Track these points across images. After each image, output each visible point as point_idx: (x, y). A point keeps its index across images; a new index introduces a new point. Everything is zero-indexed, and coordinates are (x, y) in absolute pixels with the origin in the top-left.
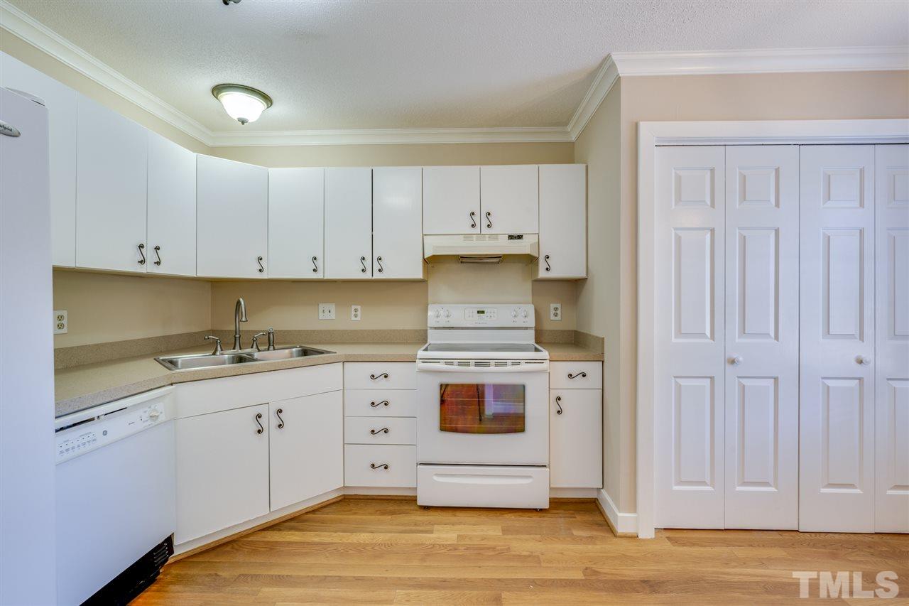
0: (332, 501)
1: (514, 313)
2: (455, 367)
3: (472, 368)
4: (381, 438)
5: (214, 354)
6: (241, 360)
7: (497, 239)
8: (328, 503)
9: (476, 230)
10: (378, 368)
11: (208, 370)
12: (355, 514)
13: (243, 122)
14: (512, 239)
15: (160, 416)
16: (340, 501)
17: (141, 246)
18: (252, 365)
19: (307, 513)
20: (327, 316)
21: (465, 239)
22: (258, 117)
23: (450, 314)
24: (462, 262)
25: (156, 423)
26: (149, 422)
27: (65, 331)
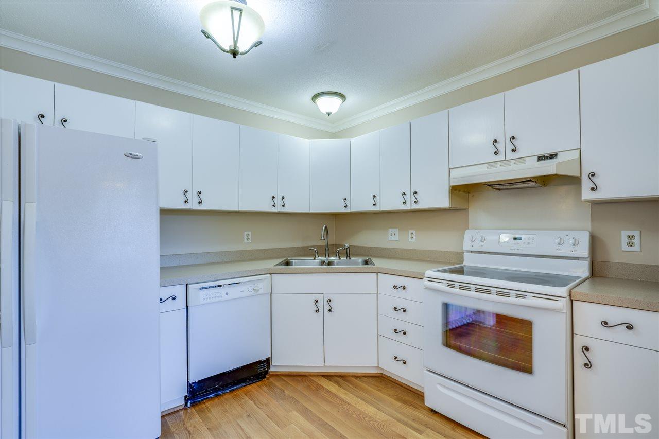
0: (371, 375)
1: (557, 241)
2: (456, 290)
3: (473, 293)
4: (400, 337)
5: (314, 259)
7: (524, 162)
9: (501, 157)
10: (400, 281)
12: (380, 390)
13: (329, 114)
14: (542, 159)
15: (261, 290)
16: (379, 377)
17: (274, 197)
18: (334, 267)
19: (352, 376)
20: (393, 238)
21: (488, 167)
22: (337, 110)
23: (484, 239)
24: (499, 190)
25: (258, 293)
26: (253, 292)
27: (250, 241)
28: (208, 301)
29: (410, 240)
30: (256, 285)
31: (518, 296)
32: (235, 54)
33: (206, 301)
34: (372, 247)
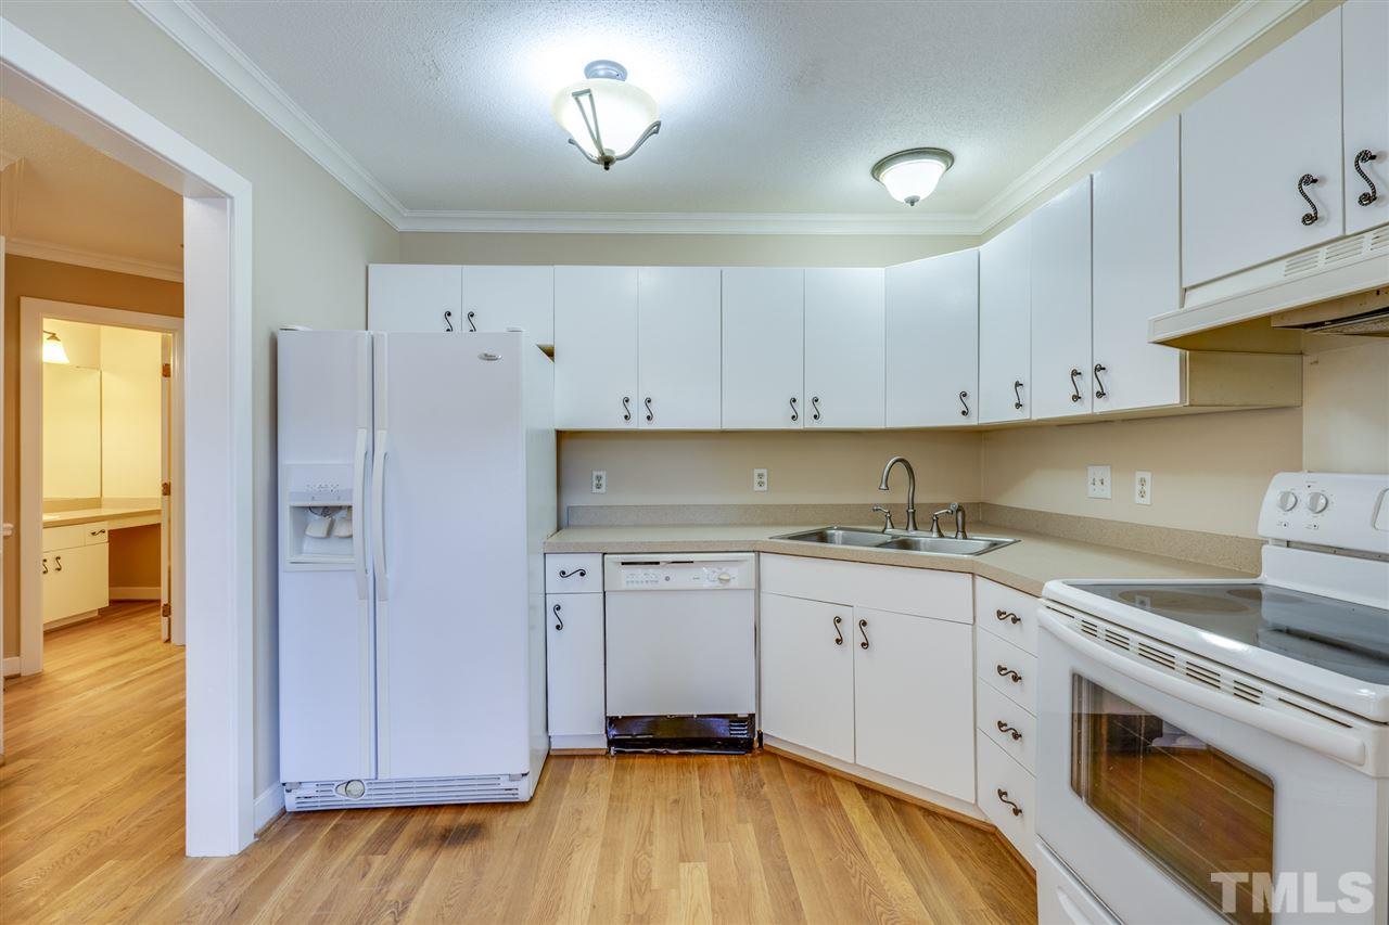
4: (1009, 743)
5: (883, 531)
6: (905, 545)
8: (962, 819)
9: (1328, 229)
11: (862, 551)
13: (913, 201)
15: (733, 581)
16: (984, 833)
17: (794, 400)
18: (914, 556)
19: (921, 808)
20: (1099, 491)
21: (1290, 269)
22: (935, 187)
25: (726, 587)
26: (717, 583)
27: (765, 488)
28: (635, 586)
29: (1139, 500)
30: (724, 570)
31: (1240, 690)
32: (607, 162)
33: (631, 587)
34: (1052, 514)
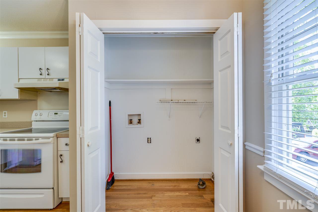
7: (53, 80)
9: (42, 76)
21: (38, 81)
23: (41, 114)
24: (51, 92)
29: (4, 117)
31: (36, 140)
